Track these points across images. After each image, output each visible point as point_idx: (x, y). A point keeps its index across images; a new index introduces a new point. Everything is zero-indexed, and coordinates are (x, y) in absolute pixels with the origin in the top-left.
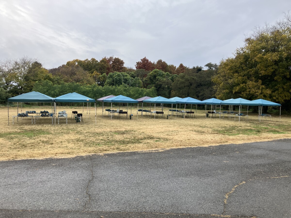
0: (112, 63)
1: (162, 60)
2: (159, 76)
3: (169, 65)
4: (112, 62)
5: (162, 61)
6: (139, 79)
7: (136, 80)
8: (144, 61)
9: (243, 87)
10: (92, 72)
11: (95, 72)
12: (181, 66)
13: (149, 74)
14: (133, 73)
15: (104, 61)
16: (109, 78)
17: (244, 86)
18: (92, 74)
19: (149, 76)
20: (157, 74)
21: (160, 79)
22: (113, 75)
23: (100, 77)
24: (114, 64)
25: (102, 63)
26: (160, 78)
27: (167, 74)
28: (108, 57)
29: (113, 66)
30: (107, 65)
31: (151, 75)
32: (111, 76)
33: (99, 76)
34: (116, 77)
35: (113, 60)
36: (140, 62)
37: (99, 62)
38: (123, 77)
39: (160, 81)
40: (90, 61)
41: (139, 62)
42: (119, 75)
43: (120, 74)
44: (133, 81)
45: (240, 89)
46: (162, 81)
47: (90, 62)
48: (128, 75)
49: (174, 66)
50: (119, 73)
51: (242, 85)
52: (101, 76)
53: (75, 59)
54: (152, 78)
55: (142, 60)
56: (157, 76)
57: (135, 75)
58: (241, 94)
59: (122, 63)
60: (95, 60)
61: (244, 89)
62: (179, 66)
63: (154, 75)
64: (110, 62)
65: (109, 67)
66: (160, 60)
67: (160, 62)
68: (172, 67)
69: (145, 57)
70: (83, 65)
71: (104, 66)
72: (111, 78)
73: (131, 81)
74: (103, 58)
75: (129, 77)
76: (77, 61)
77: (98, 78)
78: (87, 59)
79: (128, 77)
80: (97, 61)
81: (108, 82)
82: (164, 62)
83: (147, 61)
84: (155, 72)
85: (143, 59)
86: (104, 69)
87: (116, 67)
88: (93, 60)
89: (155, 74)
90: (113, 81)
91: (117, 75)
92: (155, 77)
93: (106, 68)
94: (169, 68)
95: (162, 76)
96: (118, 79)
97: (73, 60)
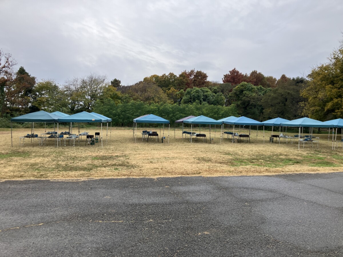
0: (194, 78)
1: (256, 71)
2: (247, 90)
3: (267, 76)
4: (193, 76)
5: (258, 73)
6: (221, 95)
7: (217, 96)
8: (233, 73)
9: (337, 103)
10: (169, 88)
11: (172, 88)
12: (283, 77)
13: (234, 88)
14: (216, 88)
15: (184, 75)
16: (186, 94)
17: (338, 101)
18: (169, 90)
19: (234, 91)
20: (245, 88)
21: (248, 95)
22: (191, 91)
23: (176, 95)
24: (196, 79)
25: (181, 78)
26: (248, 93)
27: (260, 88)
28: (188, 71)
29: (195, 80)
30: (186, 80)
31: (236, 90)
32: (189, 93)
33: (176, 93)
34: (193, 94)
35: (195, 74)
36: (229, 74)
37: (177, 77)
38: (203, 93)
39: (247, 97)
40: (167, 76)
41: (227, 75)
42: (197, 92)
43: (200, 90)
44: (214, 97)
45: (334, 106)
46: (250, 96)
47: (168, 78)
48: (209, 90)
49: (274, 78)
50: (197, 89)
51: (335, 100)
52: (178, 93)
53: (153, 75)
54: (238, 93)
55: (230, 72)
56: (244, 91)
57: (218, 90)
58: (335, 113)
59: (205, 76)
60: (174, 75)
61: (339, 105)
62: (281, 77)
63: (240, 90)
64: (191, 76)
65: (189, 81)
66: (255, 71)
67: (254, 73)
68: (270, 79)
69: (235, 69)
70: (160, 81)
71: (183, 82)
72: (189, 94)
73: (212, 98)
74: (183, 72)
75: (210, 93)
76: (154, 76)
77: (175, 95)
78: (165, 74)
79: (208, 93)
80: (176, 76)
81: (185, 99)
82: (259, 73)
83: (238, 72)
84: (242, 85)
85: (232, 70)
86: (182, 84)
87: (197, 82)
88: (171, 75)
89: (242, 88)
90: (191, 98)
91: (195, 92)
92: (242, 91)
93: (184, 83)
94: (266, 80)
95: (251, 90)
96: (196, 95)
97: (151, 76)
